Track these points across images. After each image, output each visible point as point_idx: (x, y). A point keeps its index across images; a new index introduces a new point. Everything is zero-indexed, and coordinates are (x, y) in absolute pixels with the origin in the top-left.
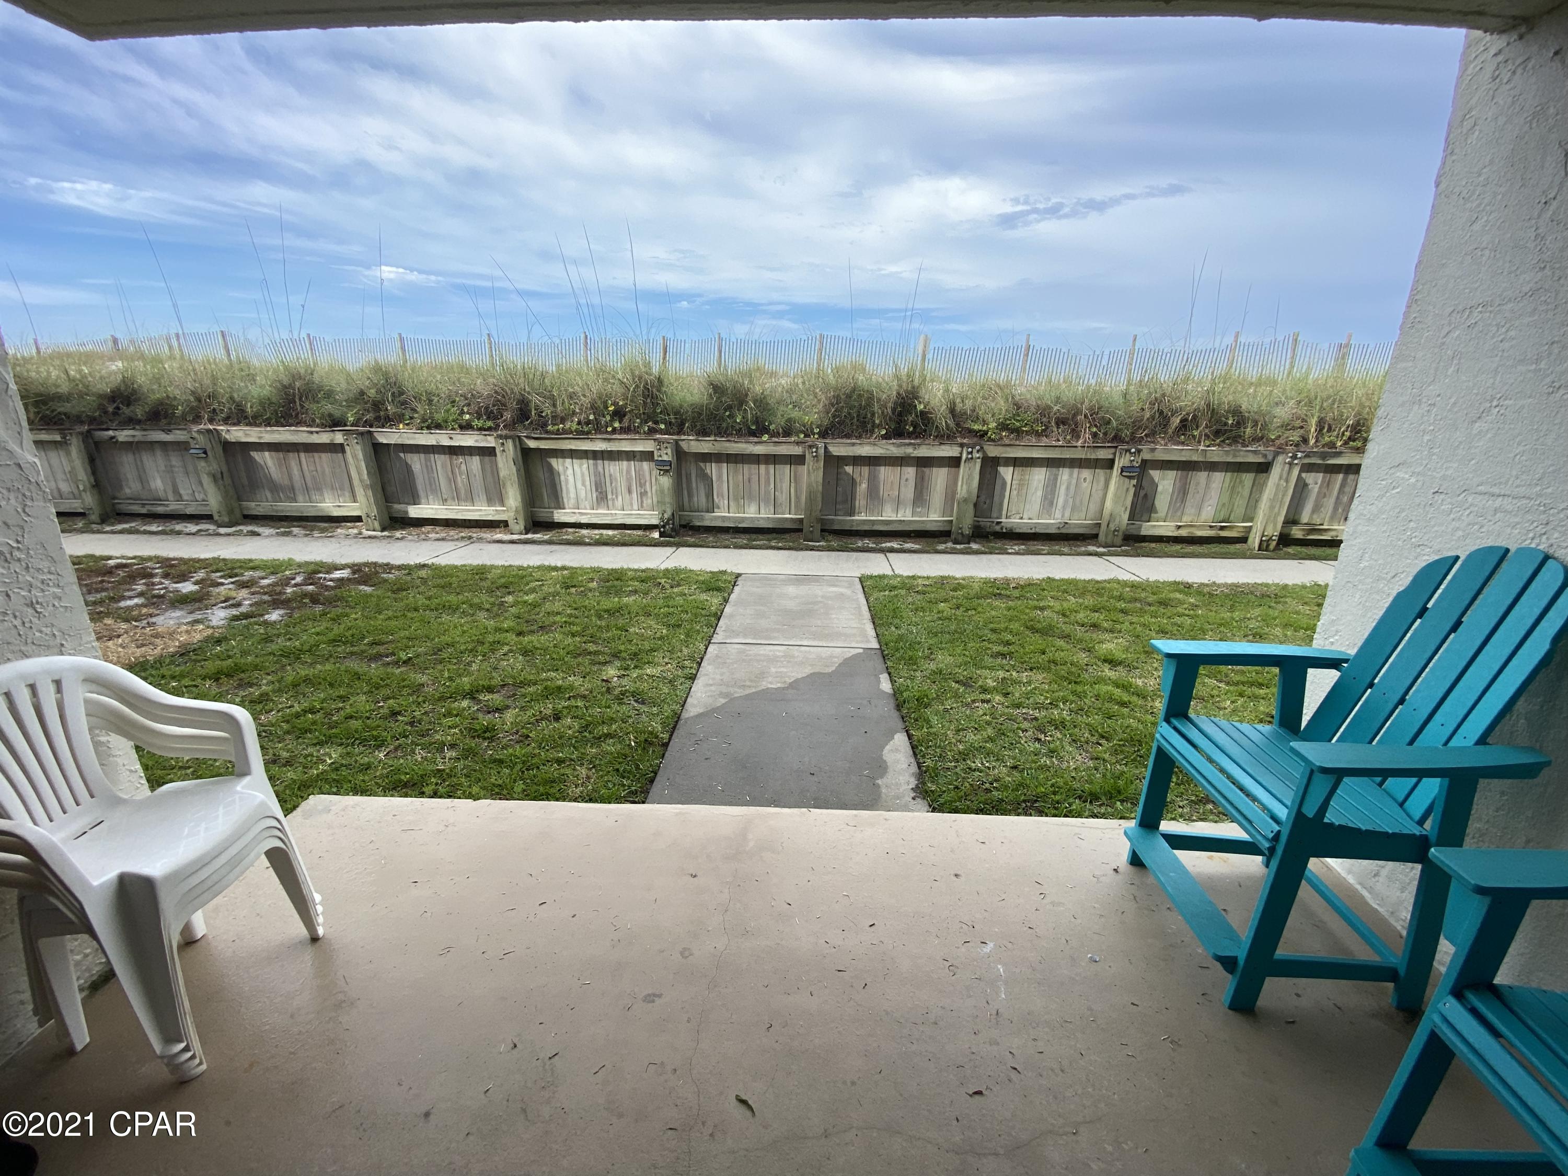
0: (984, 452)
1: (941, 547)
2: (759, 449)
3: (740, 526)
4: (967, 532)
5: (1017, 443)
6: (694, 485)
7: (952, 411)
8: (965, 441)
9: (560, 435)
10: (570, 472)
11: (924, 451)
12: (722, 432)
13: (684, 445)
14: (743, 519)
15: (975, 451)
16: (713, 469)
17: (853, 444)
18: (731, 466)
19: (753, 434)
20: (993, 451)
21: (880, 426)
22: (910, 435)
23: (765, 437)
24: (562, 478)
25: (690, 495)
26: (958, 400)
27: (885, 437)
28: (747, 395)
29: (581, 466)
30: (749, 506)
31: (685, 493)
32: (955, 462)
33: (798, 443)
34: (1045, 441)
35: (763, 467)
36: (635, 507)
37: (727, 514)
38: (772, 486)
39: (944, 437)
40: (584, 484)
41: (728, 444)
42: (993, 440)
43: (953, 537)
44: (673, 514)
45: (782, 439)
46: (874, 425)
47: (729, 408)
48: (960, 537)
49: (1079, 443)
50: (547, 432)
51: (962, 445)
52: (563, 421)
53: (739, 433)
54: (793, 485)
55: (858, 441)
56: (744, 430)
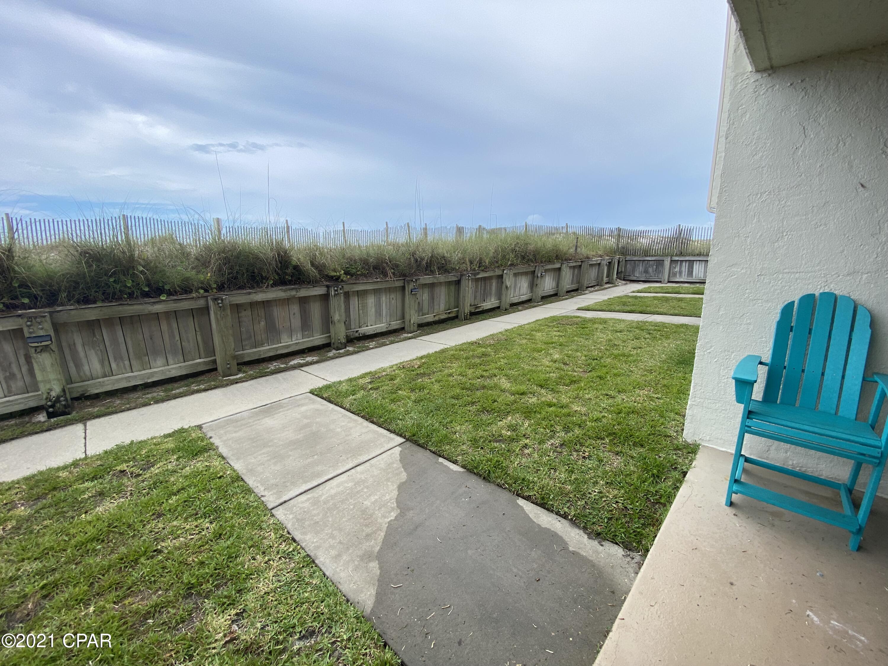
0: (343, 289)
1: (331, 354)
2: (159, 308)
3: (149, 381)
4: (344, 341)
5: (358, 282)
6: (82, 354)
8: (328, 283)
11: (303, 293)
12: (111, 297)
13: (63, 316)
14: (152, 374)
15: (339, 289)
17: (250, 293)
18: (127, 327)
19: (146, 295)
20: (347, 288)
21: (268, 278)
23: (163, 298)
25: (78, 366)
30: (155, 360)
31: (71, 365)
32: (326, 298)
33: (198, 298)
34: (370, 279)
35: (164, 323)
37: (131, 374)
38: (177, 338)
39: (315, 282)
41: (121, 308)
42: (345, 282)
43: (334, 346)
44: (64, 390)
45: (180, 297)
46: (264, 278)
47: (113, 274)
48: (340, 346)
49: (388, 279)
51: (327, 286)
53: (133, 296)
54: (198, 333)
56: (137, 293)
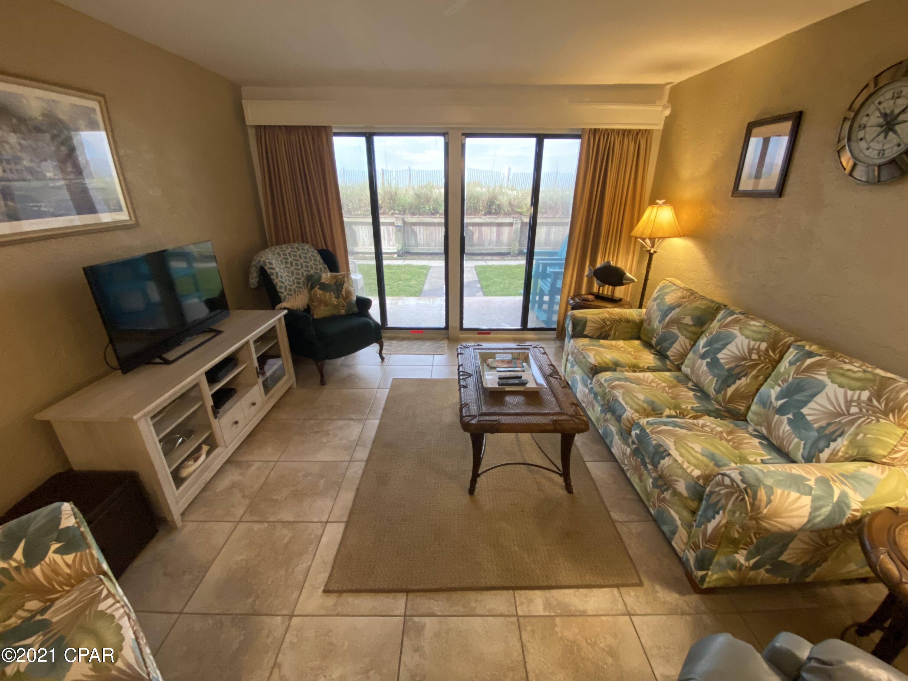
0: (522, 220)
1: (507, 258)
2: (435, 220)
4: (516, 252)
6: (410, 235)
7: (510, 204)
8: (515, 216)
9: (356, 216)
10: (361, 231)
11: (500, 220)
12: (421, 214)
13: (406, 219)
14: (429, 250)
15: (518, 220)
16: (417, 229)
17: (472, 218)
18: (425, 227)
19: (433, 214)
21: (482, 210)
22: (494, 214)
23: (438, 215)
24: (357, 233)
25: (409, 240)
26: (512, 199)
27: (485, 215)
28: (430, 199)
29: (365, 228)
30: (432, 244)
31: (406, 239)
32: (511, 224)
34: (545, 216)
35: (437, 228)
36: (387, 245)
37: (423, 247)
39: (508, 214)
40: (366, 236)
41: (423, 219)
42: (525, 215)
43: (511, 254)
46: (480, 210)
47: (423, 204)
48: (514, 254)
49: (558, 216)
50: (351, 215)
51: (513, 218)
52: (357, 210)
53: (427, 214)
56: (429, 213)
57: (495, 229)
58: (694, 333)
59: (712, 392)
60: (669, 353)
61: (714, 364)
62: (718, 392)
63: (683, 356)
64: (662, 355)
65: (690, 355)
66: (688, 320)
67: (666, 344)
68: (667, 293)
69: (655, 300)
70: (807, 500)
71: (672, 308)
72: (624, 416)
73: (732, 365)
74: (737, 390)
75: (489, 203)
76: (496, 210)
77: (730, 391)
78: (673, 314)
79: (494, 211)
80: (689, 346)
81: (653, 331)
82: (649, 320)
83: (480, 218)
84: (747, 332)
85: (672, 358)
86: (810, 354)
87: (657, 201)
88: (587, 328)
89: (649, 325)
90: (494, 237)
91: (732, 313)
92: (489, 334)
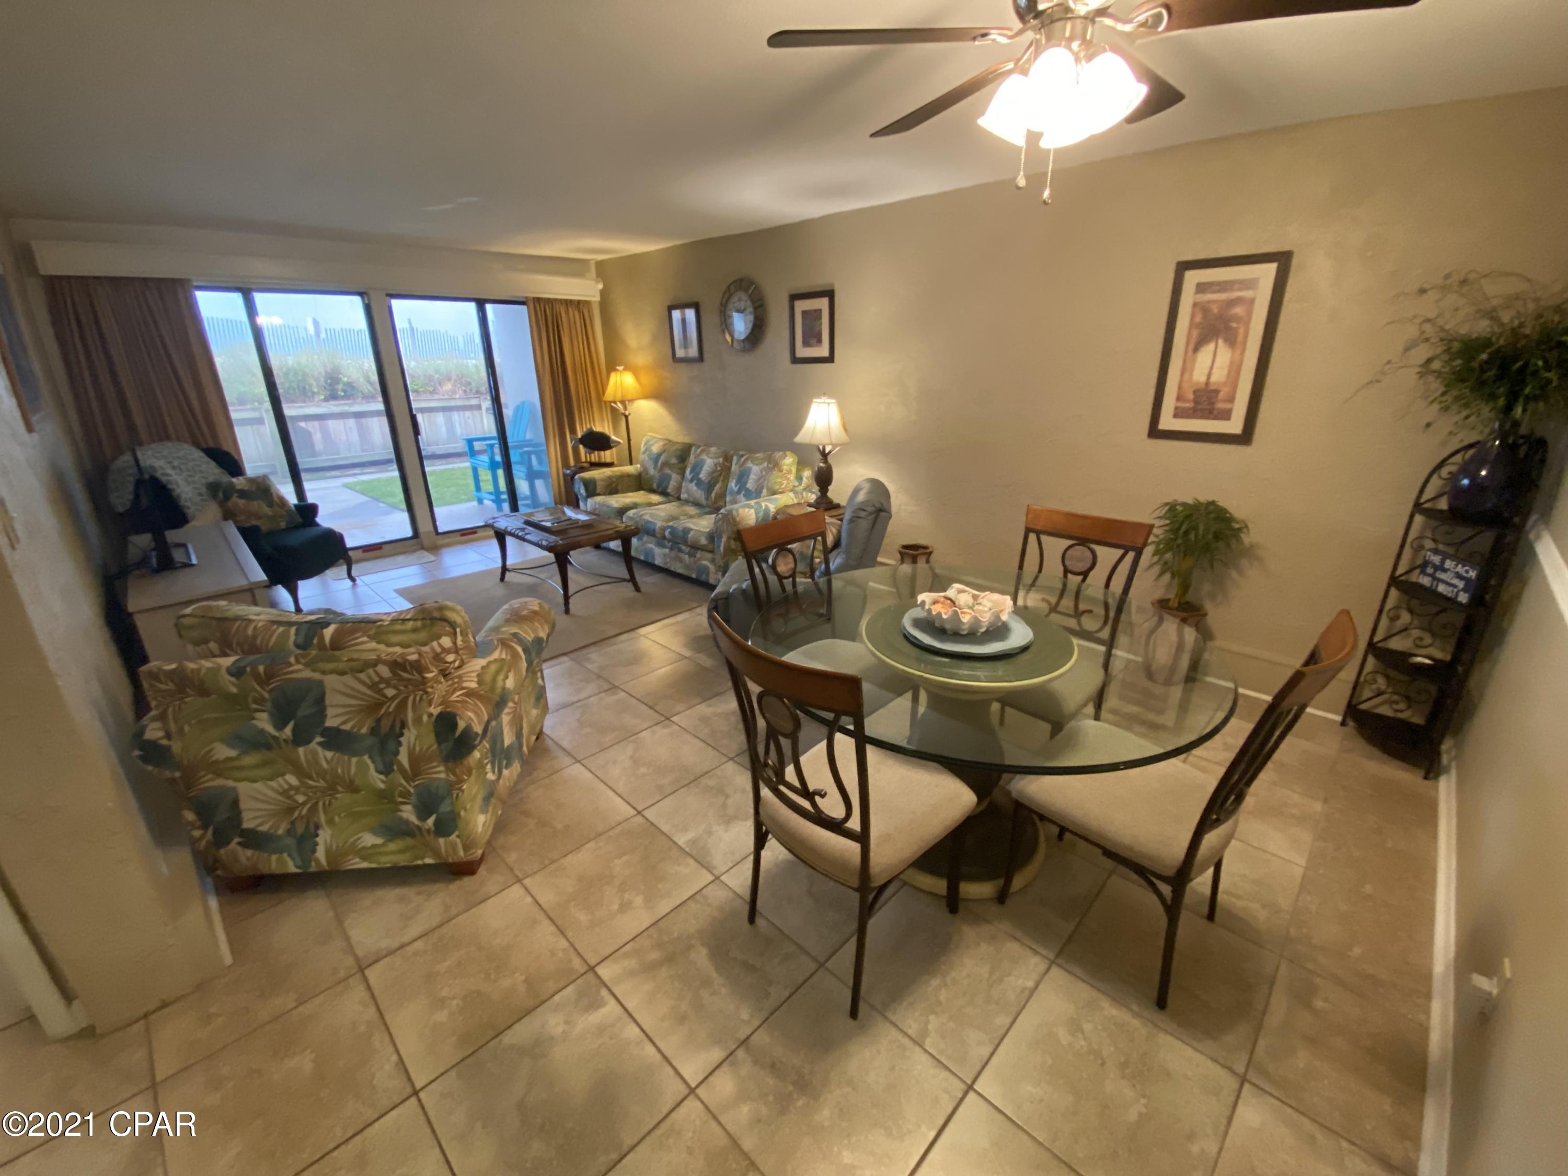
11: (357, 408)
21: (319, 393)
22: (343, 398)
27: (326, 400)
33: (254, 409)
55: (304, 405)
57: (351, 422)
58: (680, 469)
59: (704, 502)
60: (669, 491)
61: (699, 483)
62: (707, 499)
63: (679, 488)
64: (664, 493)
65: (684, 484)
66: (674, 461)
67: (664, 485)
68: (652, 445)
69: (644, 453)
70: (752, 511)
71: (659, 455)
72: (657, 527)
73: (709, 479)
74: (716, 494)
75: (329, 381)
76: (344, 391)
77: (713, 495)
78: (662, 458)
79: (343, 394)
80: (680, 479)
81: (652, 478)
82: (645, 470)
83: (318, 406)
84: (711, 456)
85: (672, 493)
86: (742, 456)
87: (618, 368)
88: (598, 487)
89: (647, 474)
90: (355, 437)
91: (699, 447)
92: (475, 533)
